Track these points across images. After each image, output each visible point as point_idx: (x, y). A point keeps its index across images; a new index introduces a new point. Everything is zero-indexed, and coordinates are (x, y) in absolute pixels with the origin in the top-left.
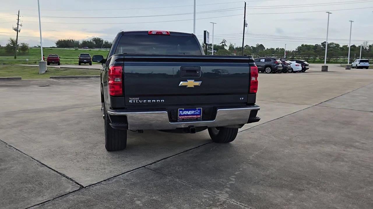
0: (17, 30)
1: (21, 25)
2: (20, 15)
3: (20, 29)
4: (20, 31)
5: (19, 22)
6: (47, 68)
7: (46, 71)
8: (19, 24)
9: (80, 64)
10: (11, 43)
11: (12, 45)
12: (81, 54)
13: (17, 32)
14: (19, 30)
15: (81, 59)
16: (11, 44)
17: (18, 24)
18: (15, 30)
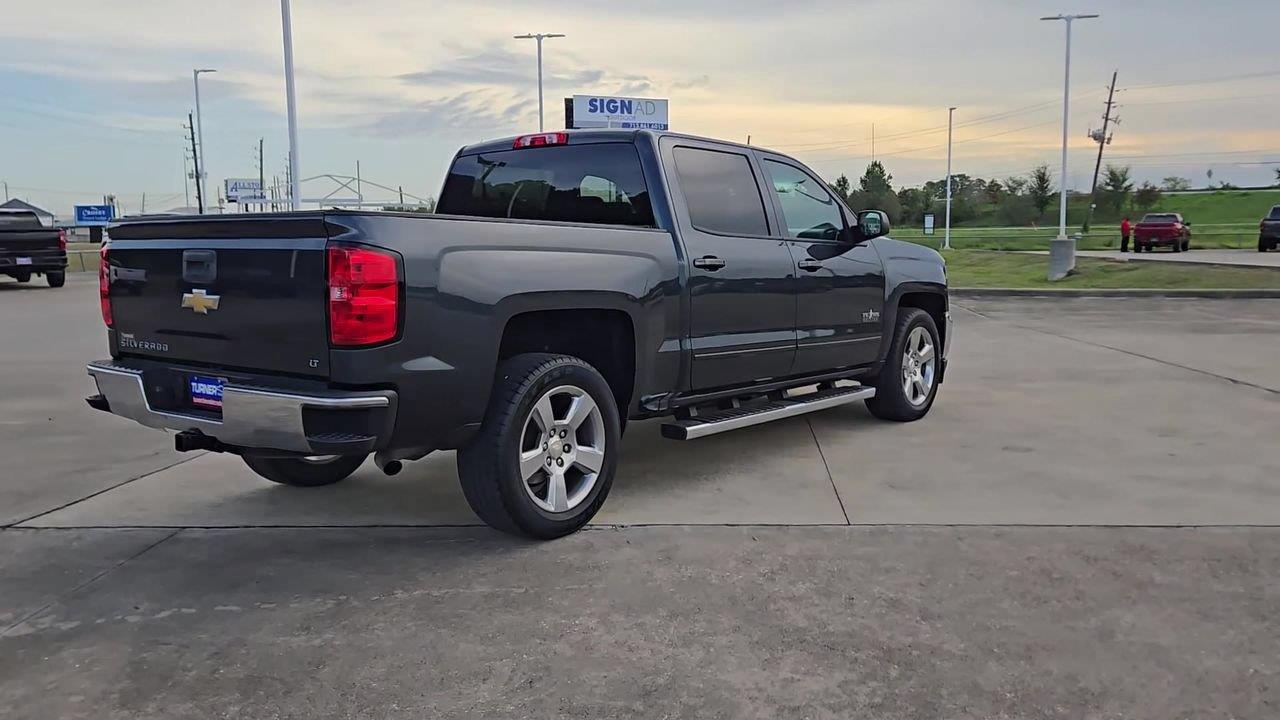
0: (1099, 138)
1: (1116, 121)
2: (1115, 89)
3: (1111, 134)
4: (1109, 139)
5: (1111, 109)
6: (1074, 261)
7: (1070, 273)
8: (1110, 117)
9: (1262, 248)
10: (1108, 181)
11: (1110, 188)
12: (1274, 209)
13: (1099, 145)
14: (1107, 136)
15: (1269, 226)
16: (1108, 184)
17: (1107, 120)
18: (1095, 139)
